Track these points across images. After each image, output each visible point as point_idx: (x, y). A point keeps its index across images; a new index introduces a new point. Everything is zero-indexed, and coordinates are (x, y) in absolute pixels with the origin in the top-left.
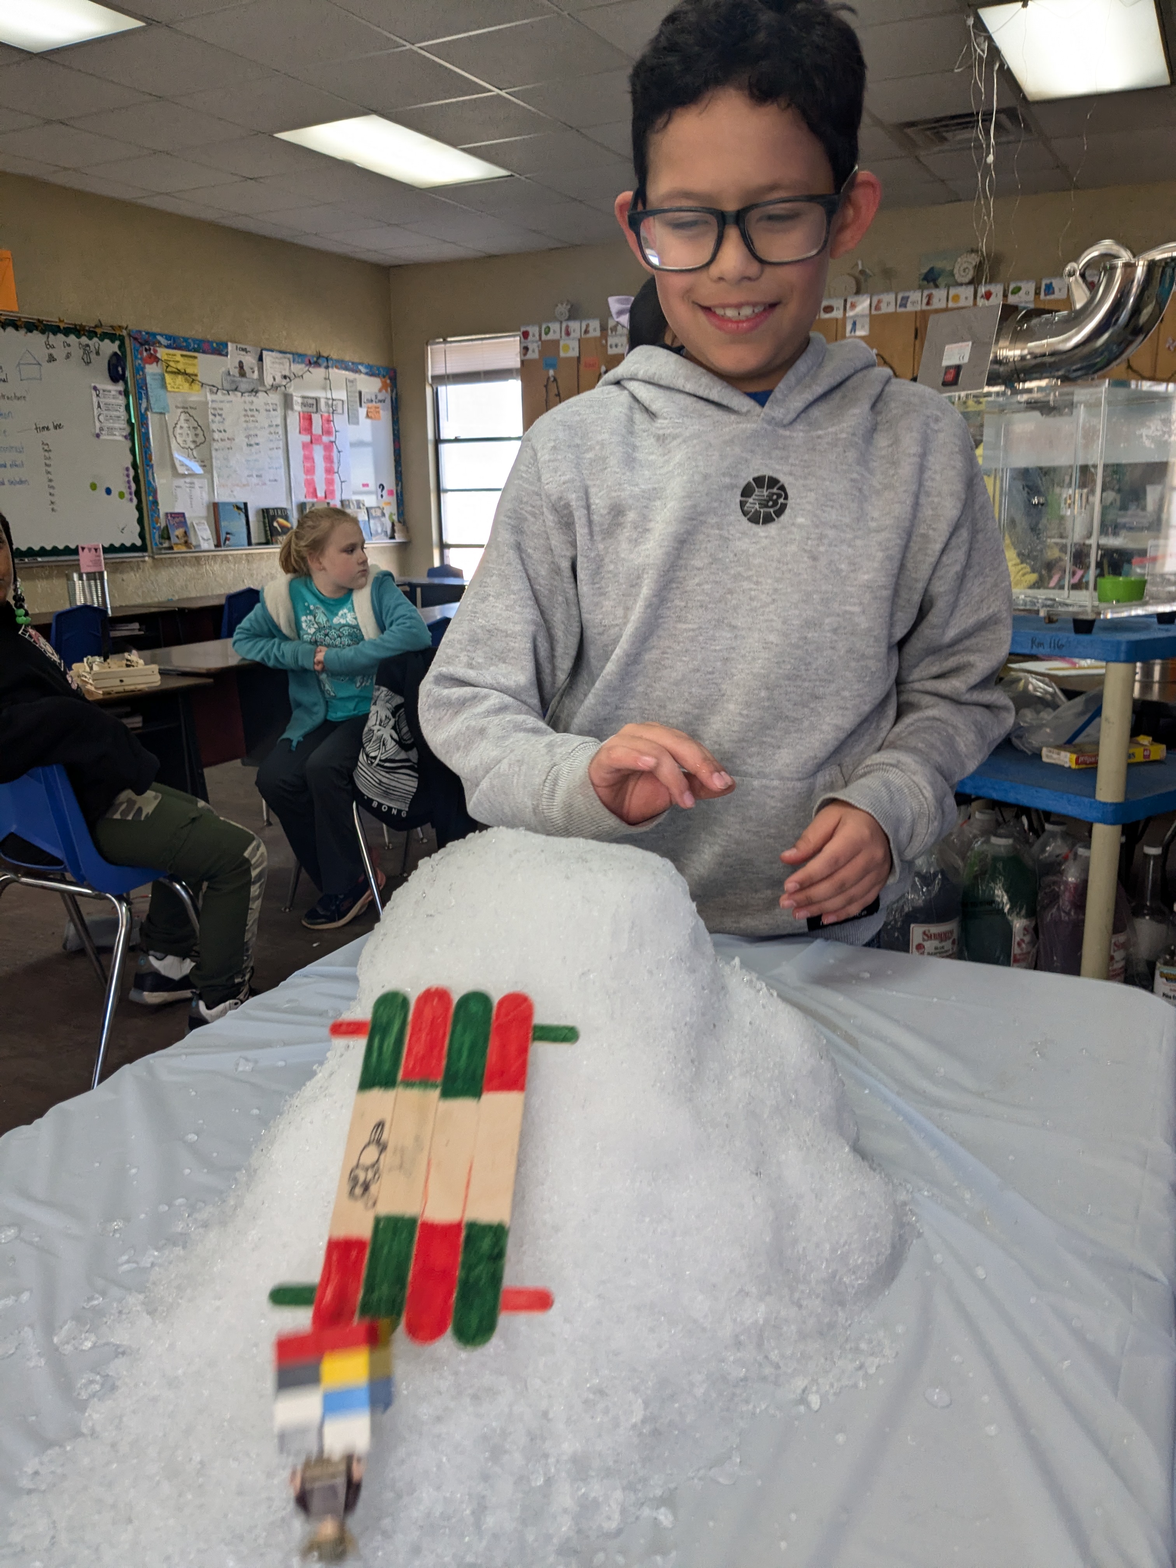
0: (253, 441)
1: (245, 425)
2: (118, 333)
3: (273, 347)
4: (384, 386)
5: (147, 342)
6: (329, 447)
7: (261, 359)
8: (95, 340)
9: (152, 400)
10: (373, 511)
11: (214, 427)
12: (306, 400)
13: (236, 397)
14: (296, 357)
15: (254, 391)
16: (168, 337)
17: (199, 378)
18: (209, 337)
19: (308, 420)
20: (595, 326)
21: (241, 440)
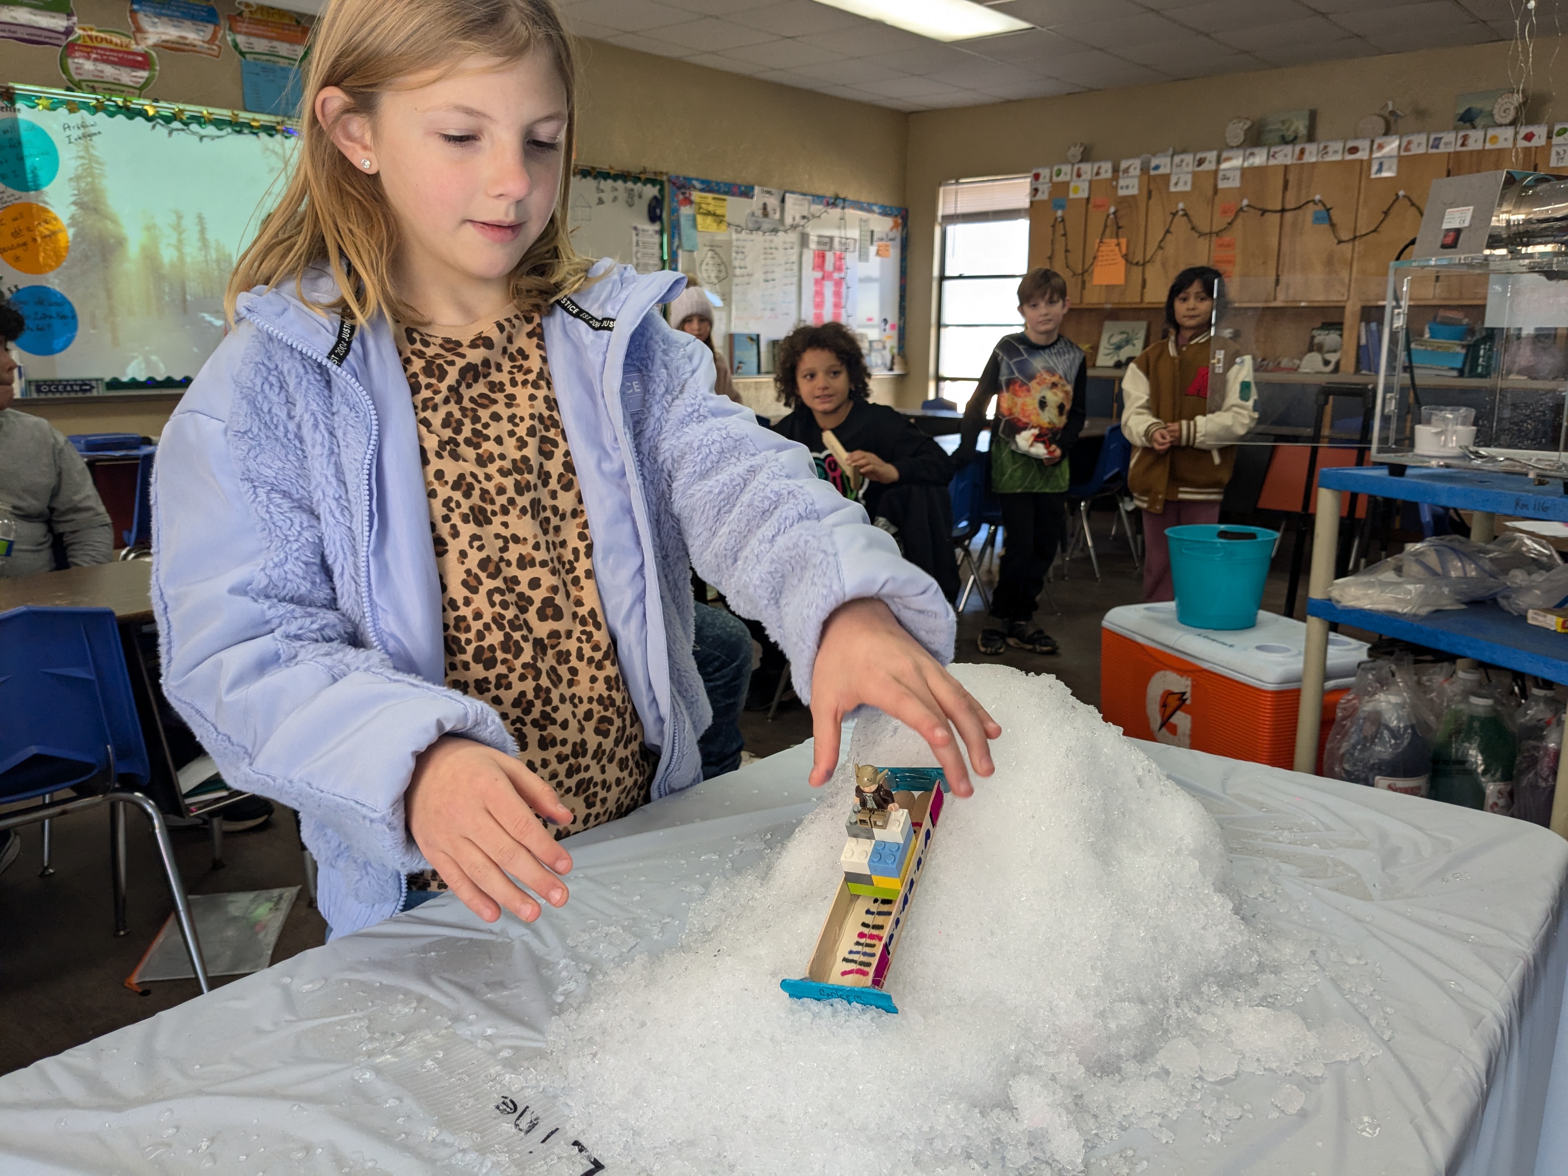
0: (770, 276)
1: (763, 262)
2: (659, 178)
3: (795, 190)
4: (896, 225)
5: (683, 186)
6: (838, 283)
7: (783, 201)
8: (639, 185)
9: (684, 239)
10: (875, 345)
11: (736, 263)
12: (821, 239)
13: (758, 237)
14: (816, 198)
15: (775, 231)
16: (702, 182)
17: (727, 219)
18: (738, 182)
19: (821, 257)
20: (1106, 168)
21: (759, 275)
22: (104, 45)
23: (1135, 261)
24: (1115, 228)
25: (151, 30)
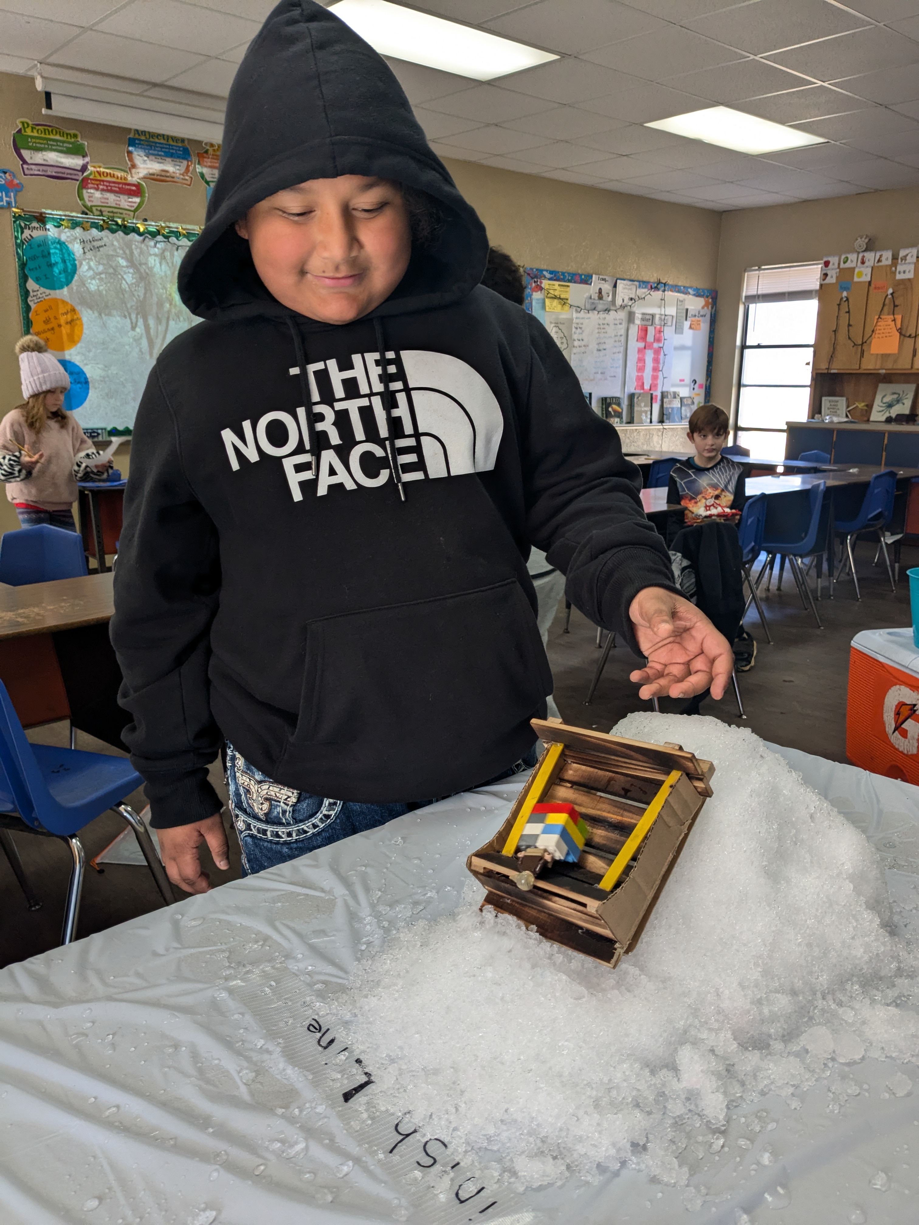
0: (601, 347)
1: (597, 335)
3: (625, 277)
4: (706, 305)
5: (536, 277)
6: (657, 352)
7: (615, 286)
10: (685, 401)
11: (575, 337)
12: (645, 316)
13: (593, 315)
14: (641, 284)
15: (607, 310)
16: (551, 272)
17: (569, 302)
18: (580, 272)
19: (645, 330)
20: (887, 256)
21: (593, 346)
22: (109, 179)
23: (908, 335)
24: (892, 306)
25: (142, 166)
